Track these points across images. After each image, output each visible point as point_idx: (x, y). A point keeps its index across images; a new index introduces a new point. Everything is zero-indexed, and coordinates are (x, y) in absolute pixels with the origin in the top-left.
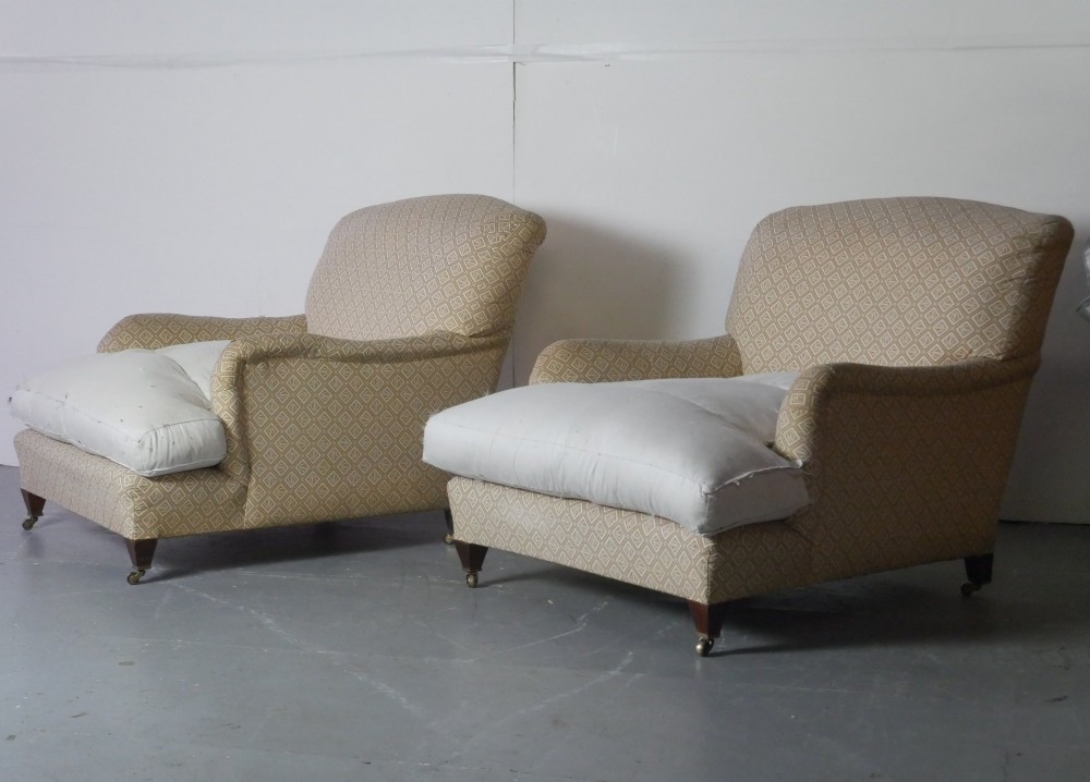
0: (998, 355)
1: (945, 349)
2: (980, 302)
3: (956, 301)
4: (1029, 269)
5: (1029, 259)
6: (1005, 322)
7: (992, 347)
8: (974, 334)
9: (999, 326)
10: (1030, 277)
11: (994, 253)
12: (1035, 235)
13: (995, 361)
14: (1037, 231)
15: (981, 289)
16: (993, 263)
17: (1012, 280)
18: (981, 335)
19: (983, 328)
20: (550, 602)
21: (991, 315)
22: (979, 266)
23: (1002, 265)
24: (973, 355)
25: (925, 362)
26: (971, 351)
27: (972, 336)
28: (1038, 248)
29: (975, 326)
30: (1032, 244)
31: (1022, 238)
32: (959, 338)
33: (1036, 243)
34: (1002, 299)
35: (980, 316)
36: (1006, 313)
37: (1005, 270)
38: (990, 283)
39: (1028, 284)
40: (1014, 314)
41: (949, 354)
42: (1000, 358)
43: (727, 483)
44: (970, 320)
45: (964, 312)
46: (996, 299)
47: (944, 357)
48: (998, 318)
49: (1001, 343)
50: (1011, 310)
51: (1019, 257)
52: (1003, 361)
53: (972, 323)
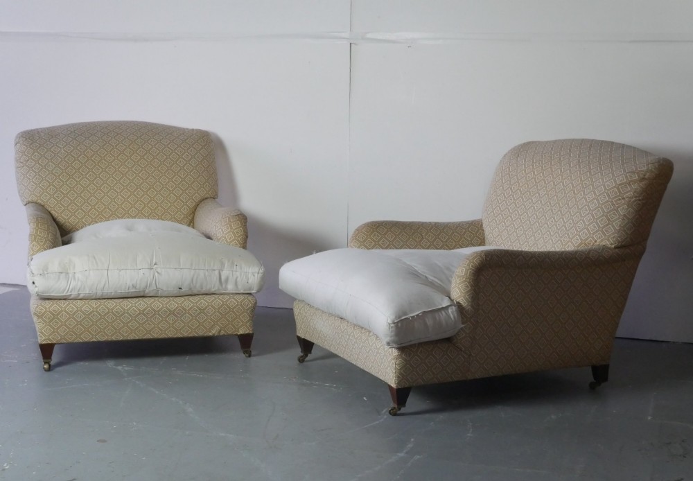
0: (612, 244)
1: (581, 239)
2: (603, 211)
3: (590, 209)
4: (635, 192)
5: (635, 186)
6: (617, 223)
7: (608, 240)
9: (613, 226)
10: (636, 197)
11: (615, 180)
12: (642, 171)
13: (610, 248)
14: (643, 169)
15: (604, 203)
16: (614, 188)
17: (623, 199)
18: (602, 231)
19: (603, 228)
20: (365, 398)
21: (609, 220)
22: (605, 189)
23: (618, 189)
24: (597, 243)
25: (570, 247)
26: (596, 241)
27: (597, 231)
28: (642, 179)
29: (599, 226)
30: (639, 176)
31: (633, 172)
32: (589, 232)
33: (642, 176)
34: (617, 210)
35: (602, 220)
36: (619, 218)
37: (620, 192)
38: (610, 200)
39: (635, 201)
40: (623, 219)
41: (583, 242)
42: (613, 246)
43: (403, 318)
45: (593, 217)
46: (613, 210)
47: (581, 244)
48: (613, 222)
49: (614, 237)
50: (622, 217)
51: (629, 184)
52: (615, 248)
53: (597, 224)
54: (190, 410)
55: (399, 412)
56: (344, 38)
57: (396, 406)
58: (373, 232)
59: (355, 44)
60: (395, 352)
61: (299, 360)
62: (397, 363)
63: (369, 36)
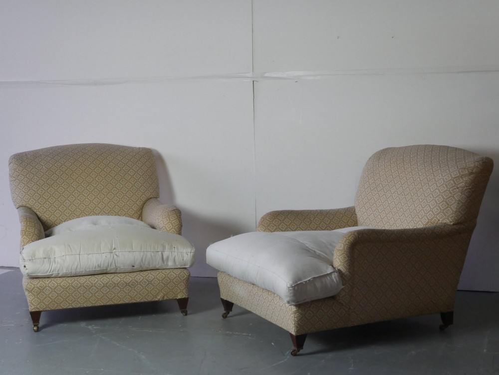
1: (428, 219)
2: (444, 198)
3: (433, 197)
4: (466, 183)
5: (466, 179)
6: (454, 206)
7: (448, 219)
8: (440, 212)
9: (452, 209)
10: (467, 186)
11: (451, 175)
12: (470, 167)
13: (449, 225)
15: (444, 192)
16: (450, 180)
17: (458, 188)
18: (443, 212)
19: (444, 210)
20: (272, 343)
21: (448, 204)
22: (444, 181)
23: (454, 181)
24: (440, 222)
25: (420, 226)
26: (439, 220)
28: (471, 173)
29: (441, 209)
30: (468, 171)
31: (464, 168)
32: (434, 214)
33: (470, 171)
34: (453, 197)
35: (443, 204)
36: (455, 203)
37: (455, 183)
38: (448, 189)
39: (466, 190)
40: (458, 203)
41: (430, 221)
42: (452, 223)
43: (299, 283)
44: (439, 206)
45: (436, 202)
46: (450, 197)
47: (428, 222)
48: (451, 205)
49: (452, 217)
50: (457, 202)
51: (462, 178)
52: (453, 225)
54: (143, 357)
55: (298, 353)
56: (248, 77)
57: (296, 349)
58: (275, 219)
59: (256, 81)
60: (294, 309)
61: (223, 316)
62: (295, 316)
63: (266, 75)
